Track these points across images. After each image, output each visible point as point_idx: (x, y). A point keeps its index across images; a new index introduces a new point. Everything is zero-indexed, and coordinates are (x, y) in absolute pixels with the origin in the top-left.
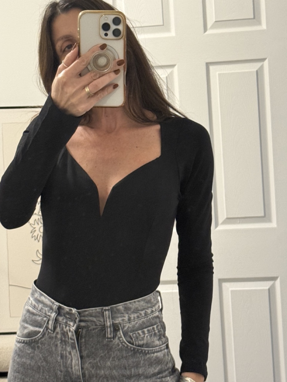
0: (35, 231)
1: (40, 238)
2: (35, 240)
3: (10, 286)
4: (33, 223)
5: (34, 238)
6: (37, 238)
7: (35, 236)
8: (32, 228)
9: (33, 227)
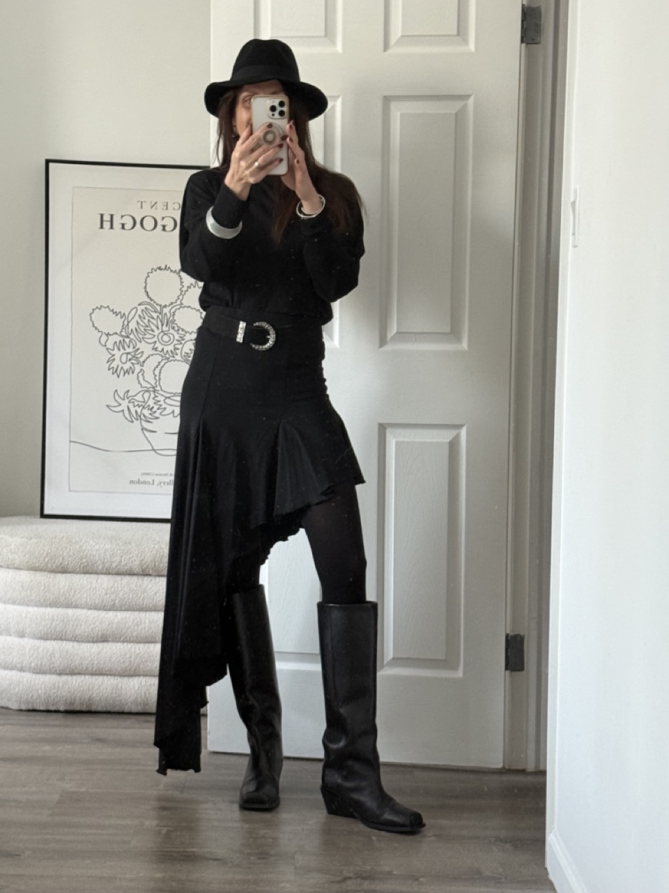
0: (114, 359)
1: (120, 371)
2: (113, 374)
3: (72, 443)
4: (112, 348)
5: (111, 370)
6: (116, 370)
7: (113, 368)
8: (110, 356)
9: (110, 353)
